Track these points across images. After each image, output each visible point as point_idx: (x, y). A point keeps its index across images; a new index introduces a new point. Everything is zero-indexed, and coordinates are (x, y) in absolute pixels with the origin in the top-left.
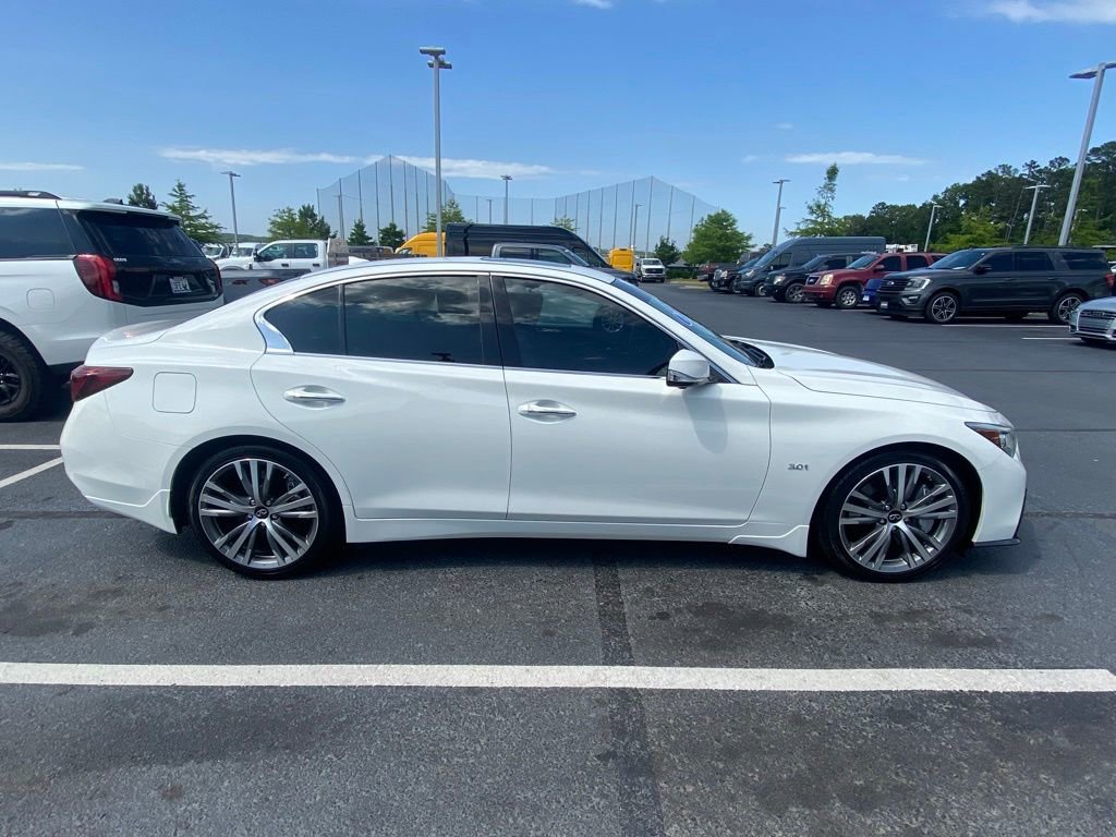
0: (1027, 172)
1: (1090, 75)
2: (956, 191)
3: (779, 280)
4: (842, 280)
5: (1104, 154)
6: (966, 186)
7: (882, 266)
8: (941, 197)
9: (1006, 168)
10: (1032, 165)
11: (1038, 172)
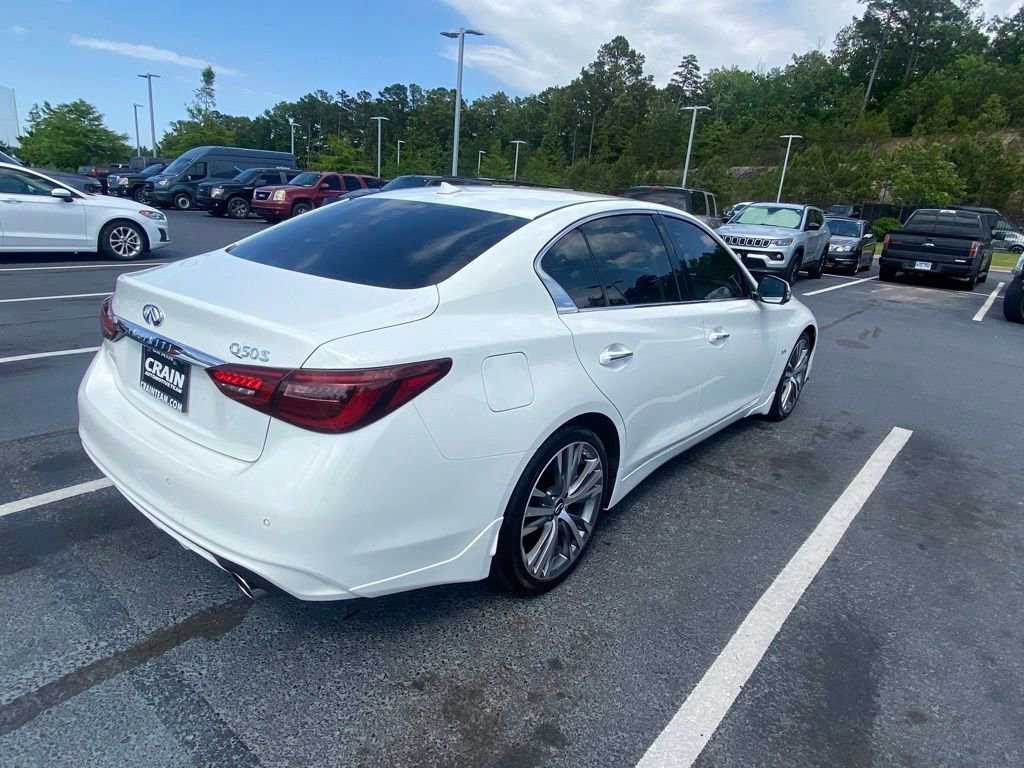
0: (340, 100)
1: (454, 36)
2: (284, 108)
3: (216, 192)
4: (296, 196)
5: (395, 94)
6: (292, 105)
7: (327, 185)
8: (272, 113)
9: (323, 94)
10: (343, 94)
11: (348, 101)
